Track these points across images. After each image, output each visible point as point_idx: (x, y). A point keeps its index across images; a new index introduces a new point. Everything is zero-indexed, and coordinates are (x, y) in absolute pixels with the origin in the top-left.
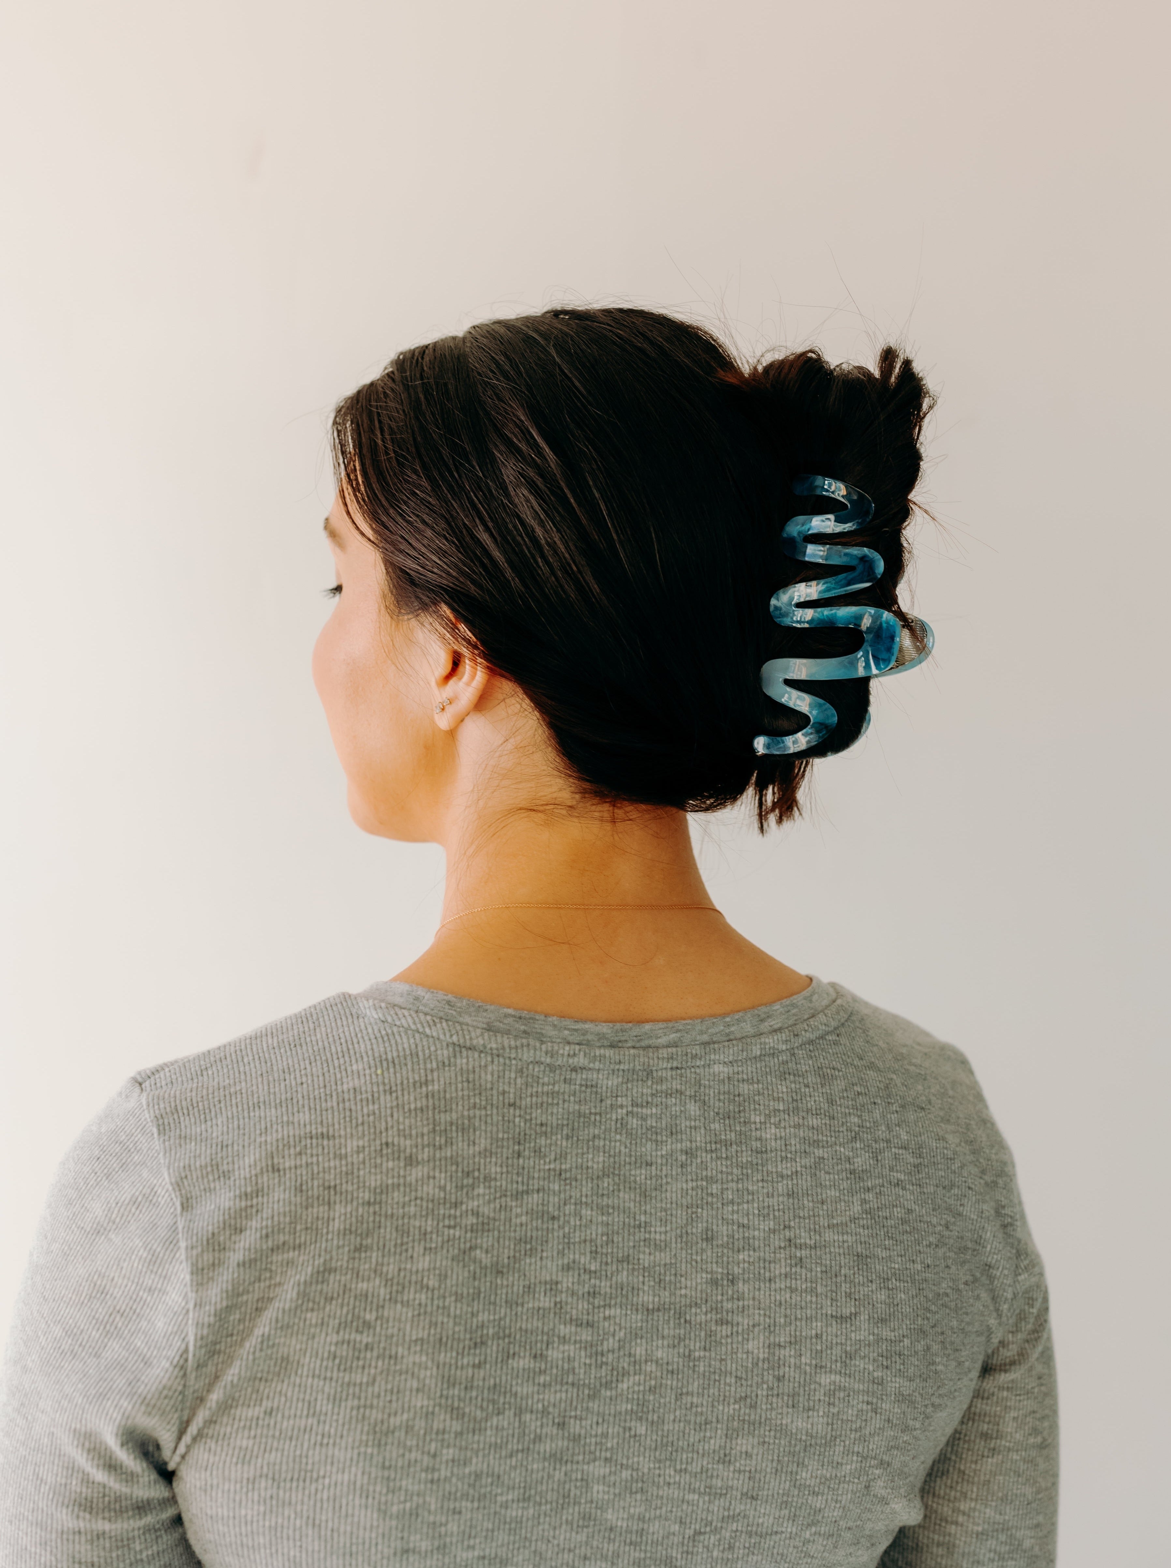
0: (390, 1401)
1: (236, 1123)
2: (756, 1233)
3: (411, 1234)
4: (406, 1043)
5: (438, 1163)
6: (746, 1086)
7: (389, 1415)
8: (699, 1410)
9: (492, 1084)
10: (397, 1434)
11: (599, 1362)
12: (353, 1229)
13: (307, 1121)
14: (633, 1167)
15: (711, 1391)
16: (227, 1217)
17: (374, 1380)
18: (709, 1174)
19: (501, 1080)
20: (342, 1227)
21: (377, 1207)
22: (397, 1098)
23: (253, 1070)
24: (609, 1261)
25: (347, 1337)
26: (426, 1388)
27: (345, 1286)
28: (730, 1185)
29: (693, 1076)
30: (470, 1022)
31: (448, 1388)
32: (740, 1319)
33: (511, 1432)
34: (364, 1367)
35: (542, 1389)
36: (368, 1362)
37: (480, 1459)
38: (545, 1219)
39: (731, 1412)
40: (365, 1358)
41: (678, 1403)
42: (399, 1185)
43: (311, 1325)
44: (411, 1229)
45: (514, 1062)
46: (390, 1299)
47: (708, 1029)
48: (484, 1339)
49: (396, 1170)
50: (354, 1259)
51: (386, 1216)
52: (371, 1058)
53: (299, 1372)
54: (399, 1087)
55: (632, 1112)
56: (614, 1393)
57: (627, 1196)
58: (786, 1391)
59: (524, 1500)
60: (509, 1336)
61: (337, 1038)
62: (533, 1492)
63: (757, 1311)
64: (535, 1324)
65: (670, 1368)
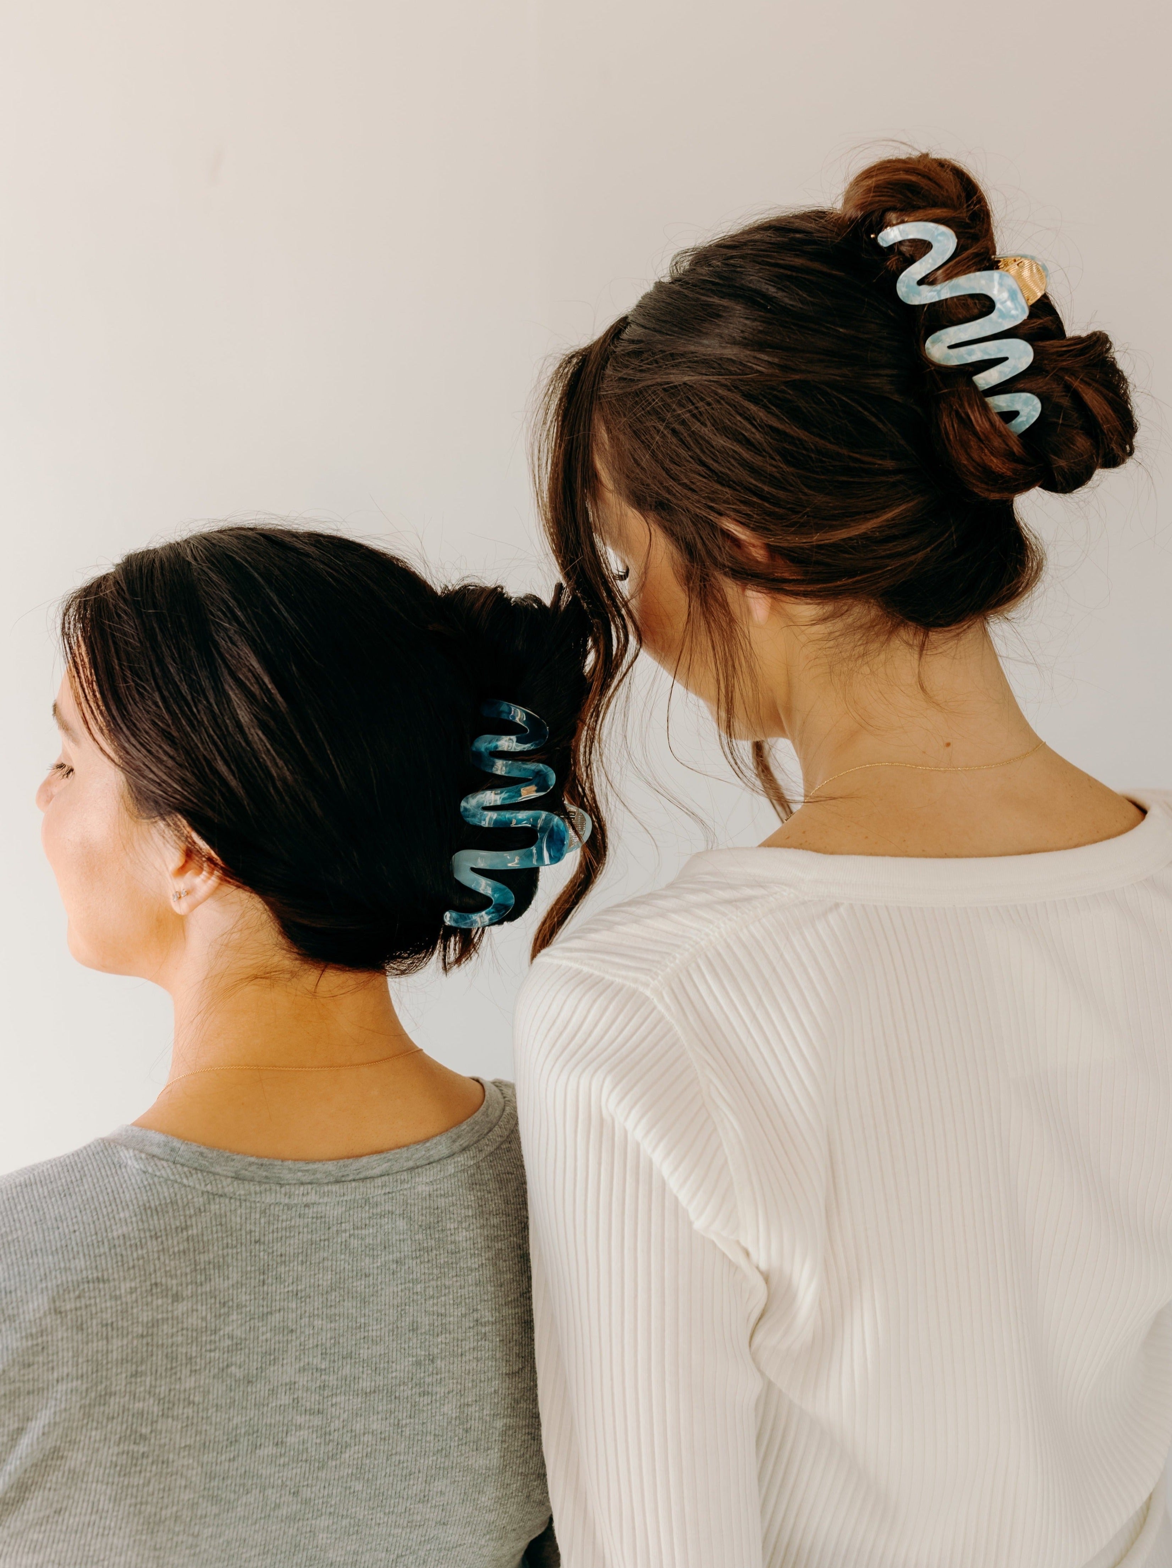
0: (163, 1497)
1: (16, 1269)
2: (452, 1319)
3: (179, 1359)
4: (166, 1192)
5: (199, 1298)
6: (443, 1200)
7: (161, 1509)
8: (405, 1465)
9: (241, 1225)
10: (167, 1523)
11: (327, 1440)
12: (129, 1358)
13: (83, 1267)
14: (355, 1279)
15: (415, 1449)
16: (15, 1356)
17: (149, 1482)
18: (415, 1277)
19: (248, 1222)
20: (120, 1358)
21: (149, 1339)
22: (162, 1243)
23: (27, 1218)
24: (336, 1359)
25: (126, 1448)
26: (193, 1485)
27: (124, 1406)
28: (432, 1282)
29: (402, 1197)
30: (221, 1172)
31: (210, 1481)
32: (438, 1389)
33: (256, 1505)
34: (140, 1472)
35: (282, 1468)
36: (144, 1467)
37: (231, 1530)
38: (286, 1332)
39: (430, 1463)
40: (142, 1464)
41: (389, 1462)
42: (168, 1319)
43: (95, 1441)
44: (179, 1356)
45: (258, 1205)
46: (163, 1415)
47: (412, 1155)
48: (238, 1438)
49: (165, 1306)
50: (131, 1383)
51: (158, 1347)
52: (136, 1206)
53: (85, 1479)
54: (163, 1233)
55: (354, 1235)
56: (338, 1462)
57: (350, 1304)
58: (472, 1439)
59: (264, 1553)
60: (258, 1431)
61: (103, 1188)
62: (271, 1546)
63: (451, 1381)
64: (277, 1419)
65: (383, 1436)
